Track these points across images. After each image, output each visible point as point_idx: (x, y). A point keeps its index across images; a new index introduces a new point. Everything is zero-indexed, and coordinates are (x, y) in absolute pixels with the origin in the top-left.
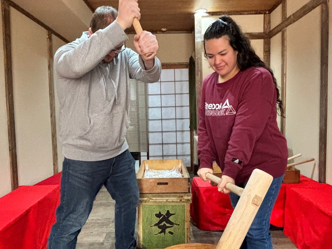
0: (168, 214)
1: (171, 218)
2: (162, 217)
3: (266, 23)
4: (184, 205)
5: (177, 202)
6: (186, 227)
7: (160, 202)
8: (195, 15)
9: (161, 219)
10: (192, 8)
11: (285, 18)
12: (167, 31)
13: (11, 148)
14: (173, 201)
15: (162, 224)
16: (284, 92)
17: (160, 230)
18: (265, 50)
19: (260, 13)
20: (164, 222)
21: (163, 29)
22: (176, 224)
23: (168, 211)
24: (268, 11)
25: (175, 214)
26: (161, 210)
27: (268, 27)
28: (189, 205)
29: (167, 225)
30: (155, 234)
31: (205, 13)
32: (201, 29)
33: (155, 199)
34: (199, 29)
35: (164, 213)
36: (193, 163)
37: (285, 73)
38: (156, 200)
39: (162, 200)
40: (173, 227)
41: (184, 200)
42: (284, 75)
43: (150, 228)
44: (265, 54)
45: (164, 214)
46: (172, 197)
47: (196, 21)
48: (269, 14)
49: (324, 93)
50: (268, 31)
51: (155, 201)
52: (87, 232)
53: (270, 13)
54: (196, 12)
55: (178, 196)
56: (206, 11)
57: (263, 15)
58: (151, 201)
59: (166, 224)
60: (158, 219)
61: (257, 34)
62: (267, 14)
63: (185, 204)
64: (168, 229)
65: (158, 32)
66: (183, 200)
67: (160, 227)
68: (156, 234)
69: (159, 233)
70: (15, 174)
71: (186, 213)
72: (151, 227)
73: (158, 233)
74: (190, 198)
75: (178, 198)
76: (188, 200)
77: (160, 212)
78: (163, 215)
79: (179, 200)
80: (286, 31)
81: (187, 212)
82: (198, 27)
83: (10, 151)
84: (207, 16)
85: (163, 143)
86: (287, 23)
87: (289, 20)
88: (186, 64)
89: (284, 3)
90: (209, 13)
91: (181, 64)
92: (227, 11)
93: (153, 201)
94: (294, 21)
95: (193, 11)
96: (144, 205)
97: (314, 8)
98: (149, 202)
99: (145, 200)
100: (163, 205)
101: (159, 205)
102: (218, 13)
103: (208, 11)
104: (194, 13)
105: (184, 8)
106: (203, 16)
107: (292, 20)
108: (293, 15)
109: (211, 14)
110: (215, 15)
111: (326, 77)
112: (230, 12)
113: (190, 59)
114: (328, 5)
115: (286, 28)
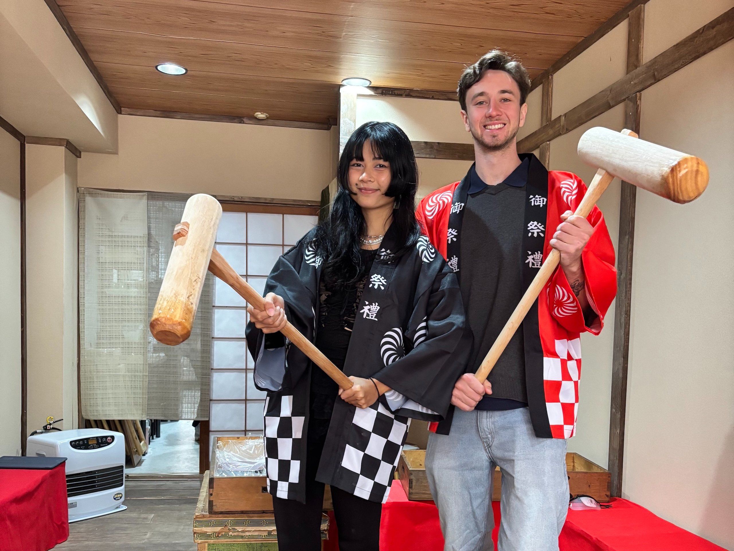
7: (252, 537)
8: (342, 90)
10: (336, 74)
11: (549, 119)
12: (267, 118)
21: (260, 115)
31: (366, 87)
32: (355, 125)
33: (240, 529)
34: (351, 125)
38: (243, 531)
39: (256, 534)
47: (344, 104)
51: (241, 533)
54: (344, 83)
56: (367, 84)
58: (230, 533)
65: (245, 120)
80: (549, 149)
82: (347, 120)
84: (371, 96)
85: (248, 398)
86: (551, 132)
87: (557, 126)
88: (313, 204)
89: (548, 84)
90: (374, 88)
91: (300, 203)
92: (417, 89)
93: (235, 534)
94: (567, 129)
95: (338, 80)
96: (213, 544)
97: (610, 107)
98: (226, 536)
99: (216, 533)
100: (260, 545)
101: (251, 544)
102: (396, 92)
103: (374, 84)
104: (340, 86)
105: (318, 72)
106: (359, 95)
107: (563, 127)
108: (565, 117)
109: (381, 92)
110: (389, 94)
111: (629, 263)
112: (423, 92)
113: (322, 192)
114: (639, 106)
115: (548, 143)
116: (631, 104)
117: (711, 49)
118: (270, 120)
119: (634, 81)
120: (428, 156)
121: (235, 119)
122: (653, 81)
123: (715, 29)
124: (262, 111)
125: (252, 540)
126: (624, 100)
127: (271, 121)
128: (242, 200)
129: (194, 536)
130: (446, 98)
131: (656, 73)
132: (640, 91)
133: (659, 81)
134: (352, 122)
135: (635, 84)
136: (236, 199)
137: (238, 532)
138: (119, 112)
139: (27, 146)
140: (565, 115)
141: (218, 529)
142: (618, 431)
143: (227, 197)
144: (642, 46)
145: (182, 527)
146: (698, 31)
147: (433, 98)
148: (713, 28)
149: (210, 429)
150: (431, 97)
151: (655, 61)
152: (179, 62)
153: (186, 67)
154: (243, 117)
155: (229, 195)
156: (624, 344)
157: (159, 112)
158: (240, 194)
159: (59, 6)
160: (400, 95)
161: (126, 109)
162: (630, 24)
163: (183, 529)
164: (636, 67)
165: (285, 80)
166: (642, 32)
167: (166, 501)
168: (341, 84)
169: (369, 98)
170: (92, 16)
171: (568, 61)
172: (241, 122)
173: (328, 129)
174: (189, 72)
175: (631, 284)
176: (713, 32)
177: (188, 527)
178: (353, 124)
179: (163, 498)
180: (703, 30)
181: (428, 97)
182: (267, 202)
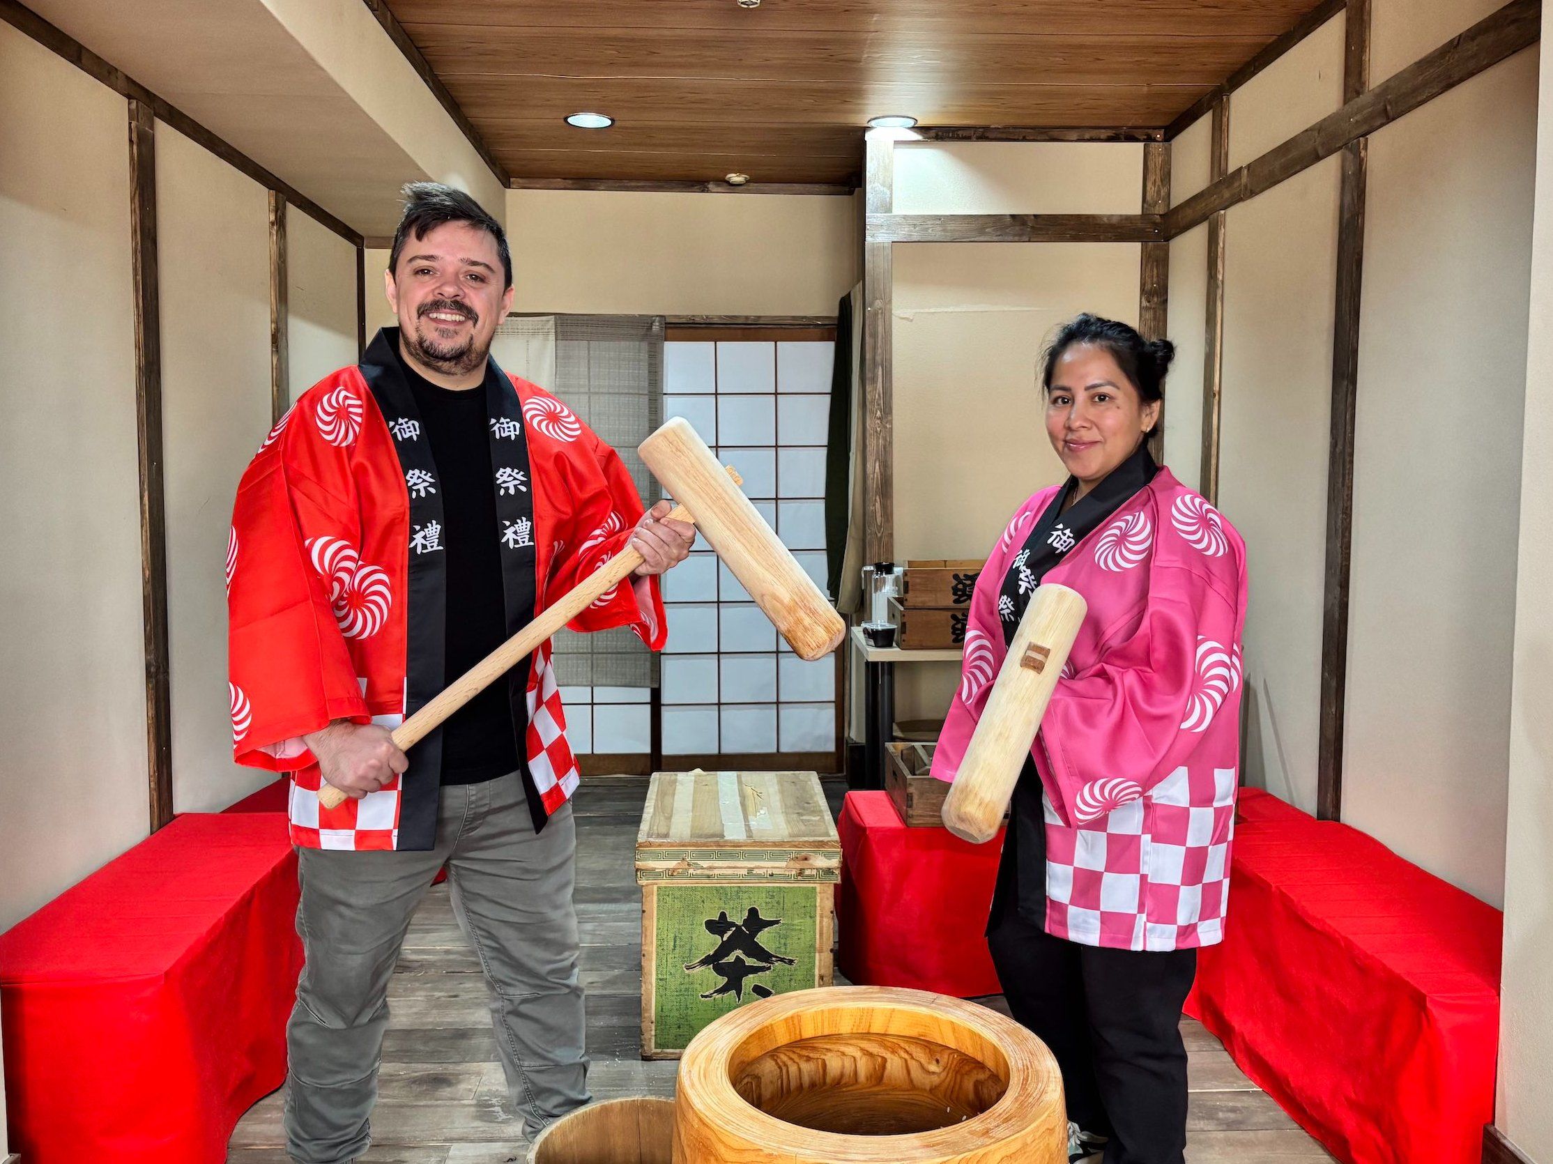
0: (755, 922)
1: (764, 938)
2: (730, 933)
3: (1151, 178)
4: (814, 889)
5: (786, 878)
6: (817, 972)
7: (724, 877)
8: (869, 136)
9: (725, 939)
10: (860, 112)
11: (1223, 172)
12: (748, 181)
13: (153, 669)
14: (772, 875)
15: (731, 958)
16: (1213, 461)
17: (722, 981)
18: (1148, 287)
19: (1130, 138)
20: (738, 953)
21: (735, 178)
22: (782, 960)
23: (753, 912)
24: (1162, 131)
25: (777, 922)
26: (727, 906)
27: (1159, 192)
28: (831, 891)
29: (750, 962)
30: (702, 996)
31: (908, 129)
32: (891, 194)
33: (705, 864)
34: (884, 193)
35: (738, 918)
36: (846, 735)
37: (1216, 388)
38: (710, 868)
39: (730, 872)
40: (769, 968)
41: (814, 872)
42: (1215, 395)
43: (687, 972)
44: (1145, 304)
45: (740, 923)
46: (770, 860)
47: (872, 159)
48: (1166, 144)
49: (1340, 485)
50: (1160, 209)
51: (707, 872)
52: (437, 994)
53: (1168, 138)
54: (873, 124)
55: (793, 856)
56: (911, 123)
57: (1140, 146)
58: (691, 871)
59: (743, 957)
60: (717, 940)
61: (1114, 221)
62: (1155, 140)
63: (815, 885)
64: (751, 976)
65: (710, 186)
66: (807, 872)
67: (720, 970)
68: (706, 997)
69: (719, 991)
70: (165, 771)
71: (818, 919)
72: (688, 968)
73: (715, 992)
74: (835, 862)
75: (792, 864)
76: (829, 871)
77: (723, 915)
78: (733, 924)
79: (794, 873)
80: (1223, 222)
81: (821, 917)
82: (877, 185)
83: (151, 677)
84: (917, 142)
85: (722, 651)
86: (1227, 194)
87: (1236, 184)
88: (827, 323)
89: (1222, 112)
90: (923, 130)
91: (804, 321)
92: (996, 126)
93: (699, 872)
94: (1251, 190)
95: (862, 120)
96: (665, 887)
97: (1318, 158)
98: (684, 875)
99: (669, 869)
100: (736, 889)
101: (722, 887)
102: (960, 133)
103: (920, 123)
104: (865, 129)
105: (826, 111)
106: (897, 143)
107: (1246, 186)
108: (1248, 170)
109: (934, 135)
110: (949, 137)
111: (1348, 428)
112: (1007, 130)
113: (841, 302)
114: (1363, 160)
115: (1222, 212)
116: (1350, 156)
117: (1471, 74)
118: (752, 184)
119: (1356, 118)
120: (1016, 238)
121: (693, 186)
122: (1384, 121)
123: (1476, 42)
124: (740, 172)
125: (724, 881)
126: (1340, 148)
127: (753, 186)
128: (708, 321)
129: (636, 875)
130: (1047, 138)
131: (1389, 108)
132: (1364, 135)
133: (1393, 119)
134: (886, 190)
135: (1357, 121)
136: (698, 320)
137: (702, 868)
138: (507, 184)
139: (367, 251)
140: (1249, 166)
141: (672, 864)
142: (1334, 710)
143: (683, 317)
144: (1367, 59)
145: (620, 862)
146: (1452, 41)
147: (1024, 139)
148: (1473, 39)
149: (663, 702)
150: (1021, 138)
151: (1386, 87)
152: (600, 111)
153: (613, 116)
154: (708, 182)
155: (685, 314)
156: (1342, 563)
157: (570, 182)
158: (705, 313)
159: (417, 48)
160: (968, 138)
161: (519, 180)
162: (1348, 20)
163: (622, 864)
164: (1358, 93)
165: (775, 126)
166: (1368, 34)
167: (594, 819)
168: (866, 125)
169: (914, 146)
170: (466, 58)
171: (1254, 74)
172: (704, 190)
173: (851, 193)
174: (617, 124)
175: (1352, 462)
176: (1472, 47)
177: (628, 862)
178: (888, 192)
179: (588, 815)
180: (1459, 40)
181: (1016, 137)
182: (750, 322)
